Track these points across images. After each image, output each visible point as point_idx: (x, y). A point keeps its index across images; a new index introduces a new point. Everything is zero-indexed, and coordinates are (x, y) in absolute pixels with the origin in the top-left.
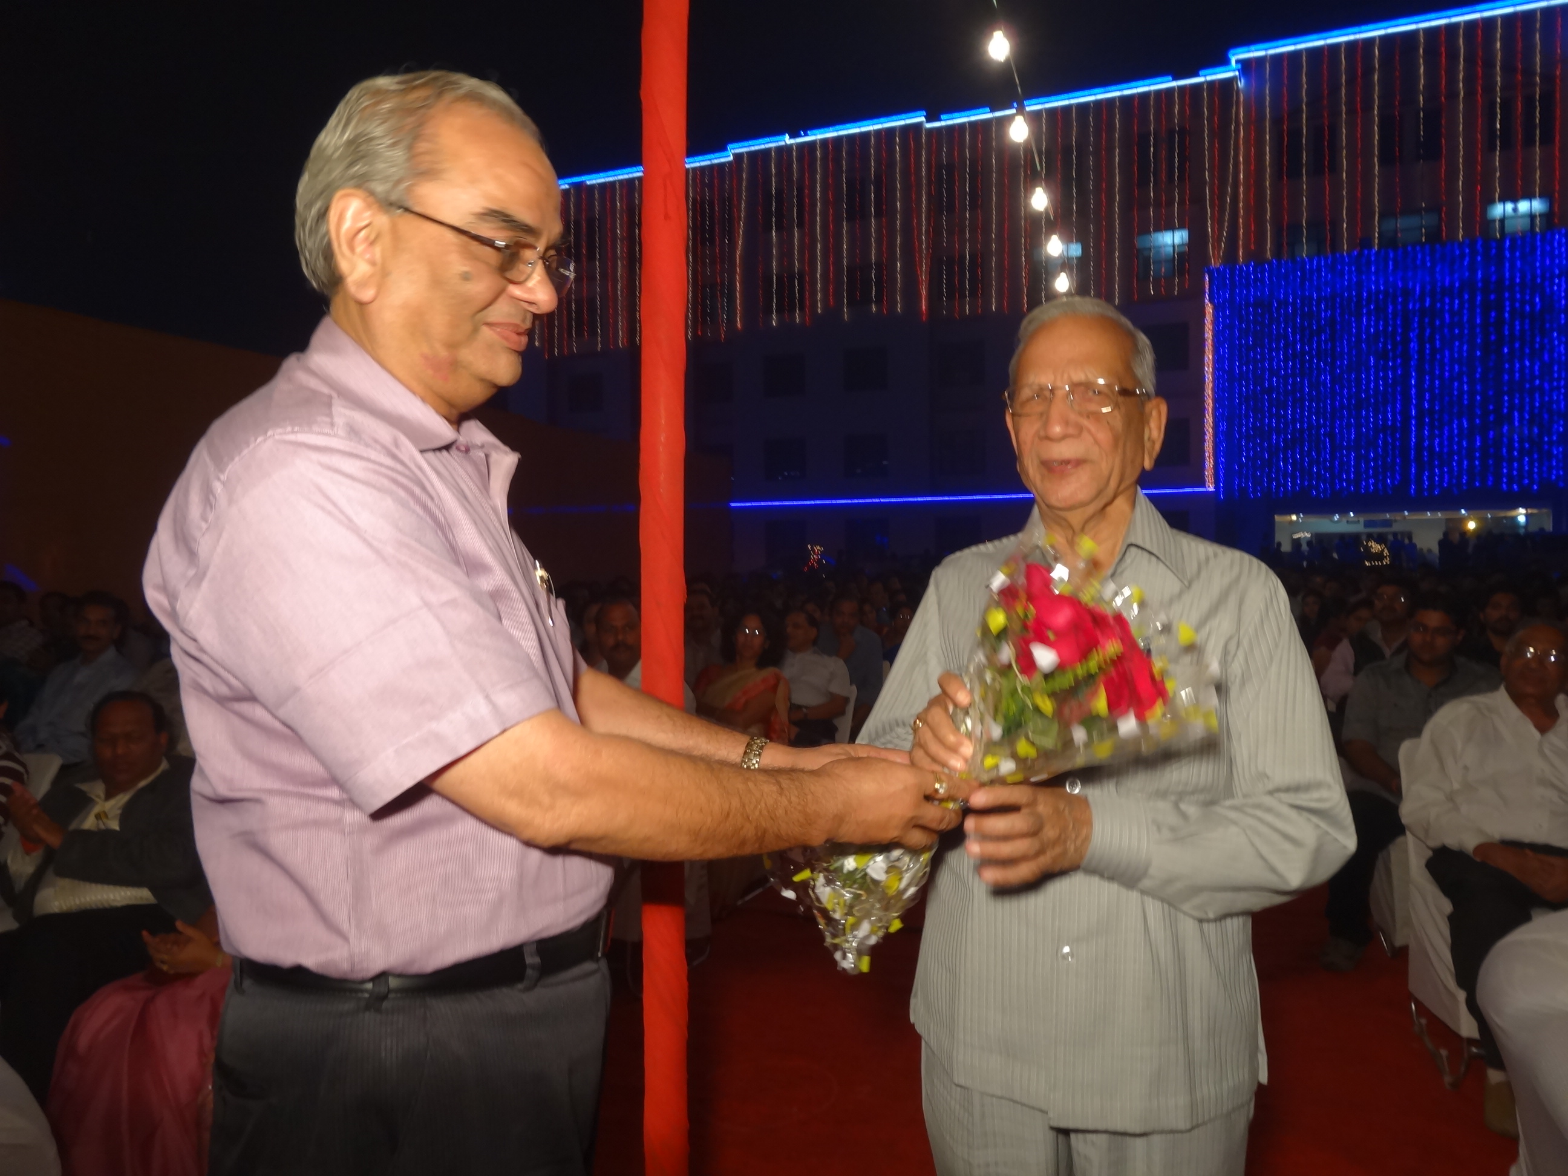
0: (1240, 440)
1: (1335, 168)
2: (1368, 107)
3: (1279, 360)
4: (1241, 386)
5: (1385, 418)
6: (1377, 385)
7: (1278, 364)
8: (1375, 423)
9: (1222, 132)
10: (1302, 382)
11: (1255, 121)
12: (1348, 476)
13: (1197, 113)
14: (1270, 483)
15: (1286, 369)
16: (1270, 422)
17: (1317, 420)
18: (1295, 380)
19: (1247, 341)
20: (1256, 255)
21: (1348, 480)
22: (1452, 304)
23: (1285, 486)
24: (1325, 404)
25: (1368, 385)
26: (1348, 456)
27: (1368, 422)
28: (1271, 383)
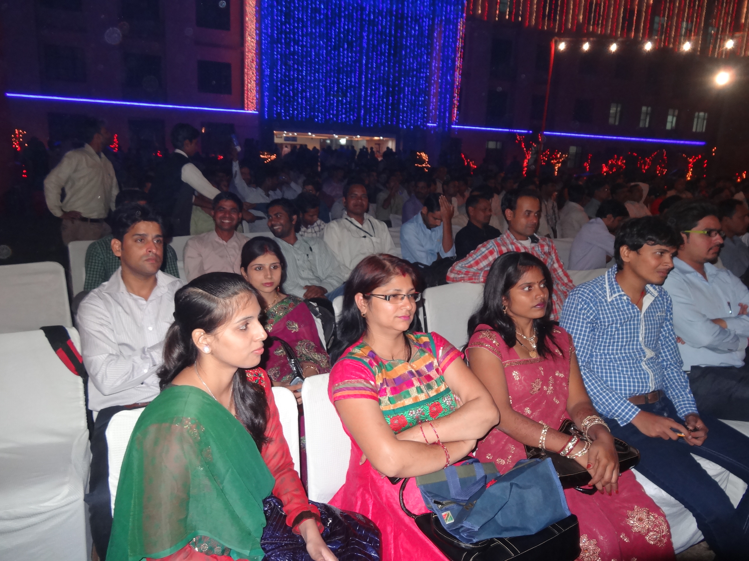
0: (277, 82)
3: (299, 35)
4: (278, 47)
5: (351, 81)
6: (348, 60)
7: (298, 38)
8: (346, 82)
10: (311, 51)
12: (333, 112)
14: (293, 111)
15: (302, 41)
16: (294, 74)
17: (319, 76)
18: (307, 50)
19: (281, 18)
21: (333, 114)
22: (382, 21)
23: (302, 114)
24: (323, 67)
25: (343, 60)
26: (333, 100)
27: (343, 82)
28: (294, 49)
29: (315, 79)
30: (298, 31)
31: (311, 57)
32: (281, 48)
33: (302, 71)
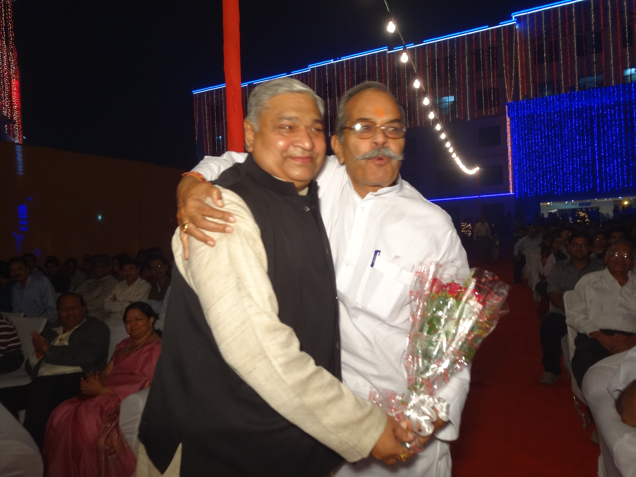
0: (524, 173)
1: (558, 59)
2: (571, 32)
4: (523, 150)
5: (584, 161)
6: (580, 147)
7: (538, 140)
8: (580, 163)
9: (509, 47)
10: (549, 147)
11: (524, 41)
12: (570, 185)
13: (499, 40)
14: (537, 190)
15: (541, 142)
16: (536, 165)
17: (556, 163)
18: (545, 147)
19: (525, 132)
20: (526, 96)
21: (570, 187)
22: (610, 111)
23: (544, 190)
24: (559, 156)
25: (576, 147)
26: (569, 177)
27: (577, 163)
28: (535, 148)
29: (553, 166)
30: (538, 137)
31: (549, 151)
32: (526, 150)
33: (542, 161)
